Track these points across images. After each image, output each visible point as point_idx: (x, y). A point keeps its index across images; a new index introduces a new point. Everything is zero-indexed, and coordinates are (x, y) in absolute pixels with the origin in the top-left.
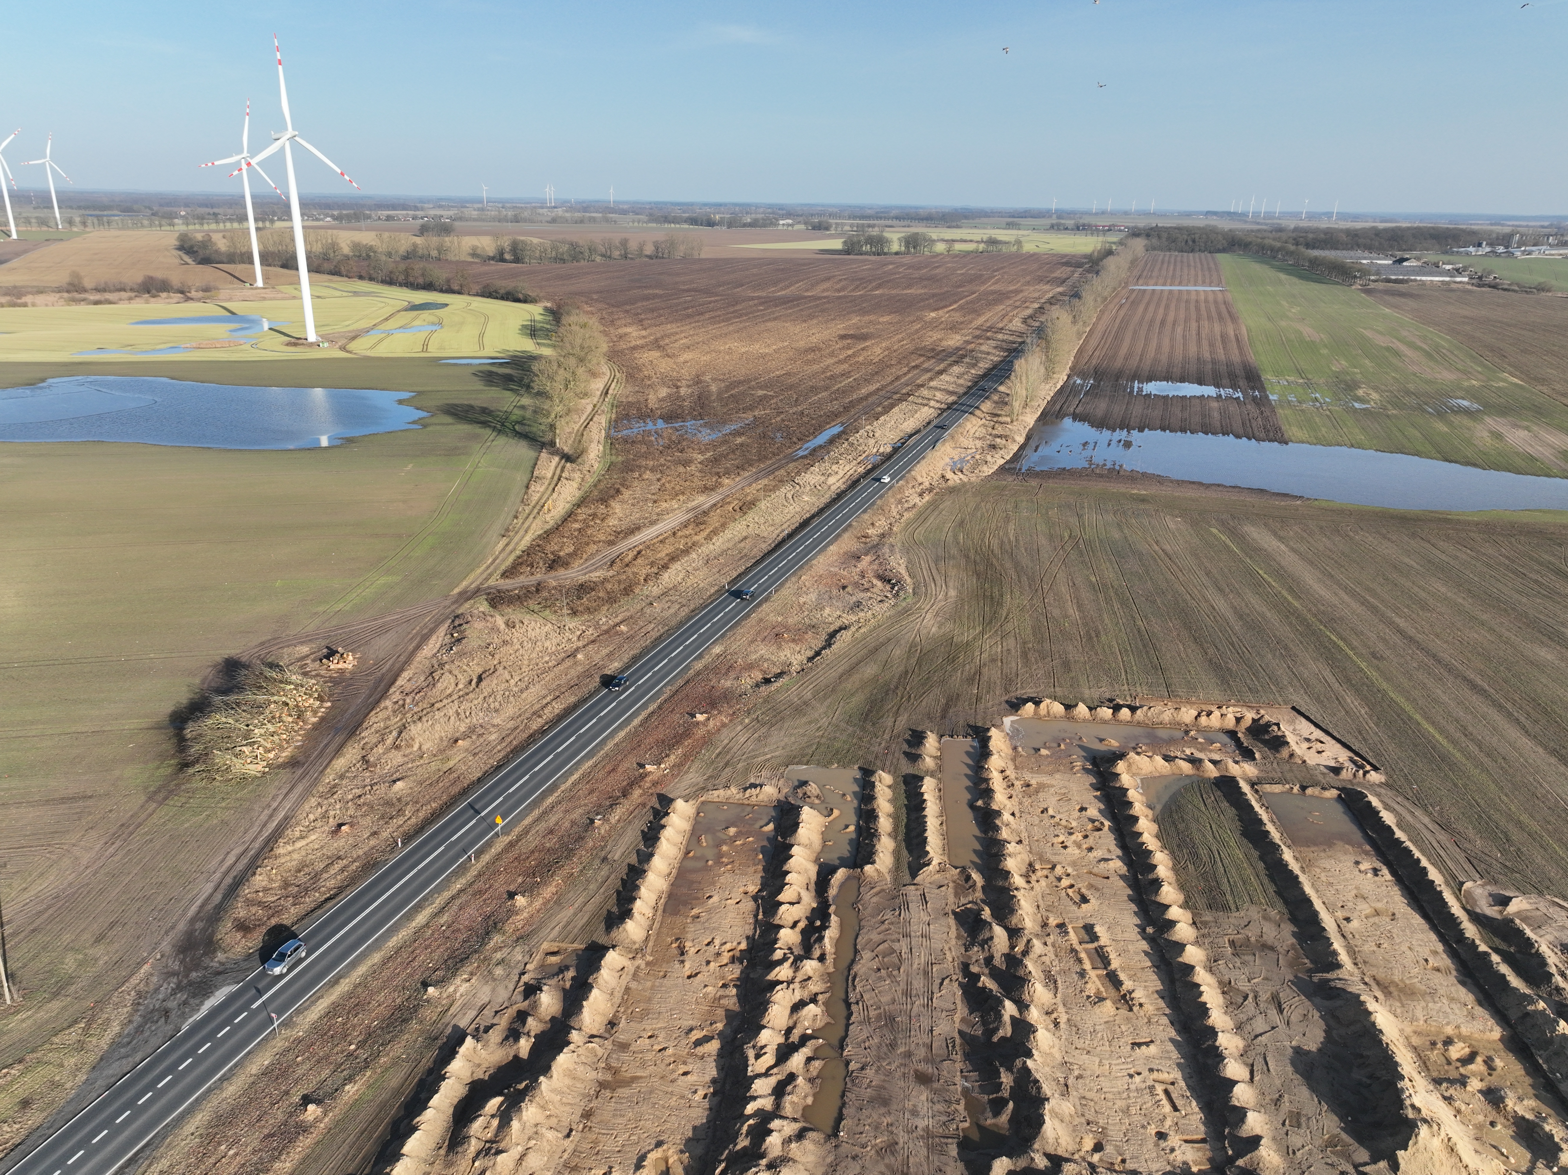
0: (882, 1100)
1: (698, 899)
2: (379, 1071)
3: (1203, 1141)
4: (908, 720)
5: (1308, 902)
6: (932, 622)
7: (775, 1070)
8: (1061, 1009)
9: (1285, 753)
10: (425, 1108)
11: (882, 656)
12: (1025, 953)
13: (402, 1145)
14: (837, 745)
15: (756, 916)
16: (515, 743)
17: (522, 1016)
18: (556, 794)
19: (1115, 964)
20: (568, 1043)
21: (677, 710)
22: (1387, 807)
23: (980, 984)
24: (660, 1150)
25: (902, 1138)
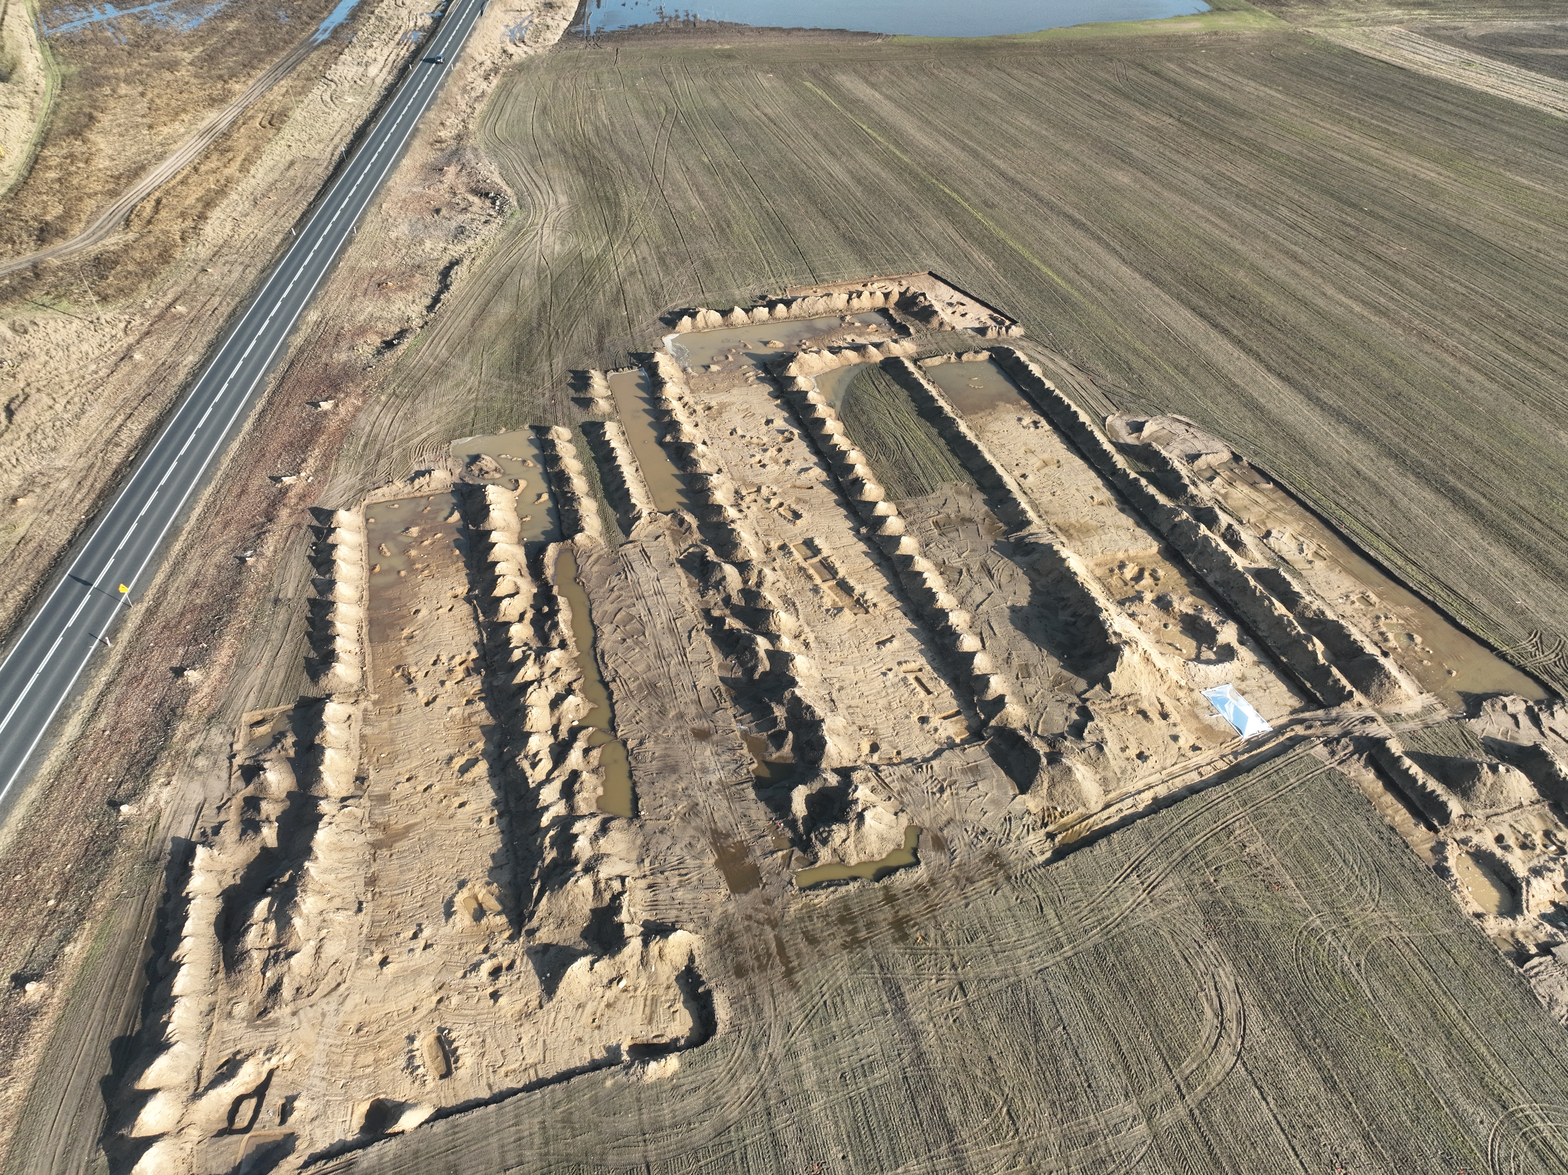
0: (670, 768)
1: (404, 617)
2: (100, 917)
3: (958, 713)
4: (565, 361)
5: (991, 468)
6: (552, 239)
7: (556, 773)
8: (807, 629)
9: (935, 323)
10: (180, 939)
11: (510, 290)
12: (759, 584)
13: (171, 988)
14: (497, 405)
15: (476, 618)
16: (98, 486)
17: (252, 803)
18: (182, 538)
19: (842, 573)
20: (321, 816)
21: (293, 403)
22: (1032, 359)
23: (727, 627)
24: (465, 890)
25: (700, 797)
